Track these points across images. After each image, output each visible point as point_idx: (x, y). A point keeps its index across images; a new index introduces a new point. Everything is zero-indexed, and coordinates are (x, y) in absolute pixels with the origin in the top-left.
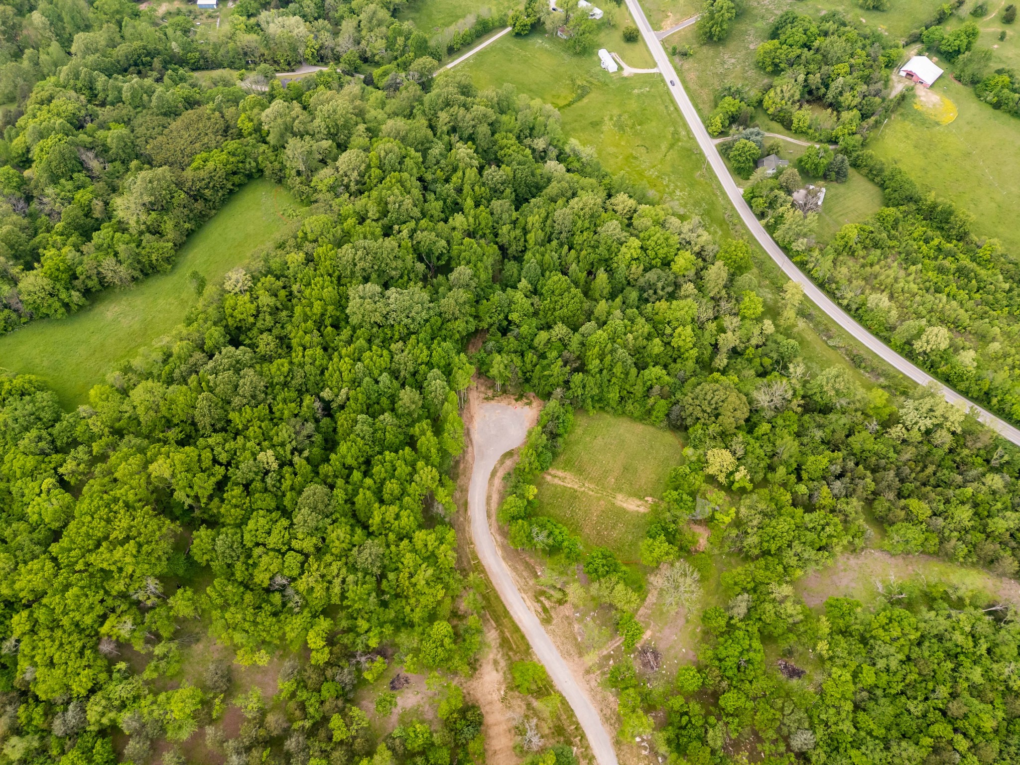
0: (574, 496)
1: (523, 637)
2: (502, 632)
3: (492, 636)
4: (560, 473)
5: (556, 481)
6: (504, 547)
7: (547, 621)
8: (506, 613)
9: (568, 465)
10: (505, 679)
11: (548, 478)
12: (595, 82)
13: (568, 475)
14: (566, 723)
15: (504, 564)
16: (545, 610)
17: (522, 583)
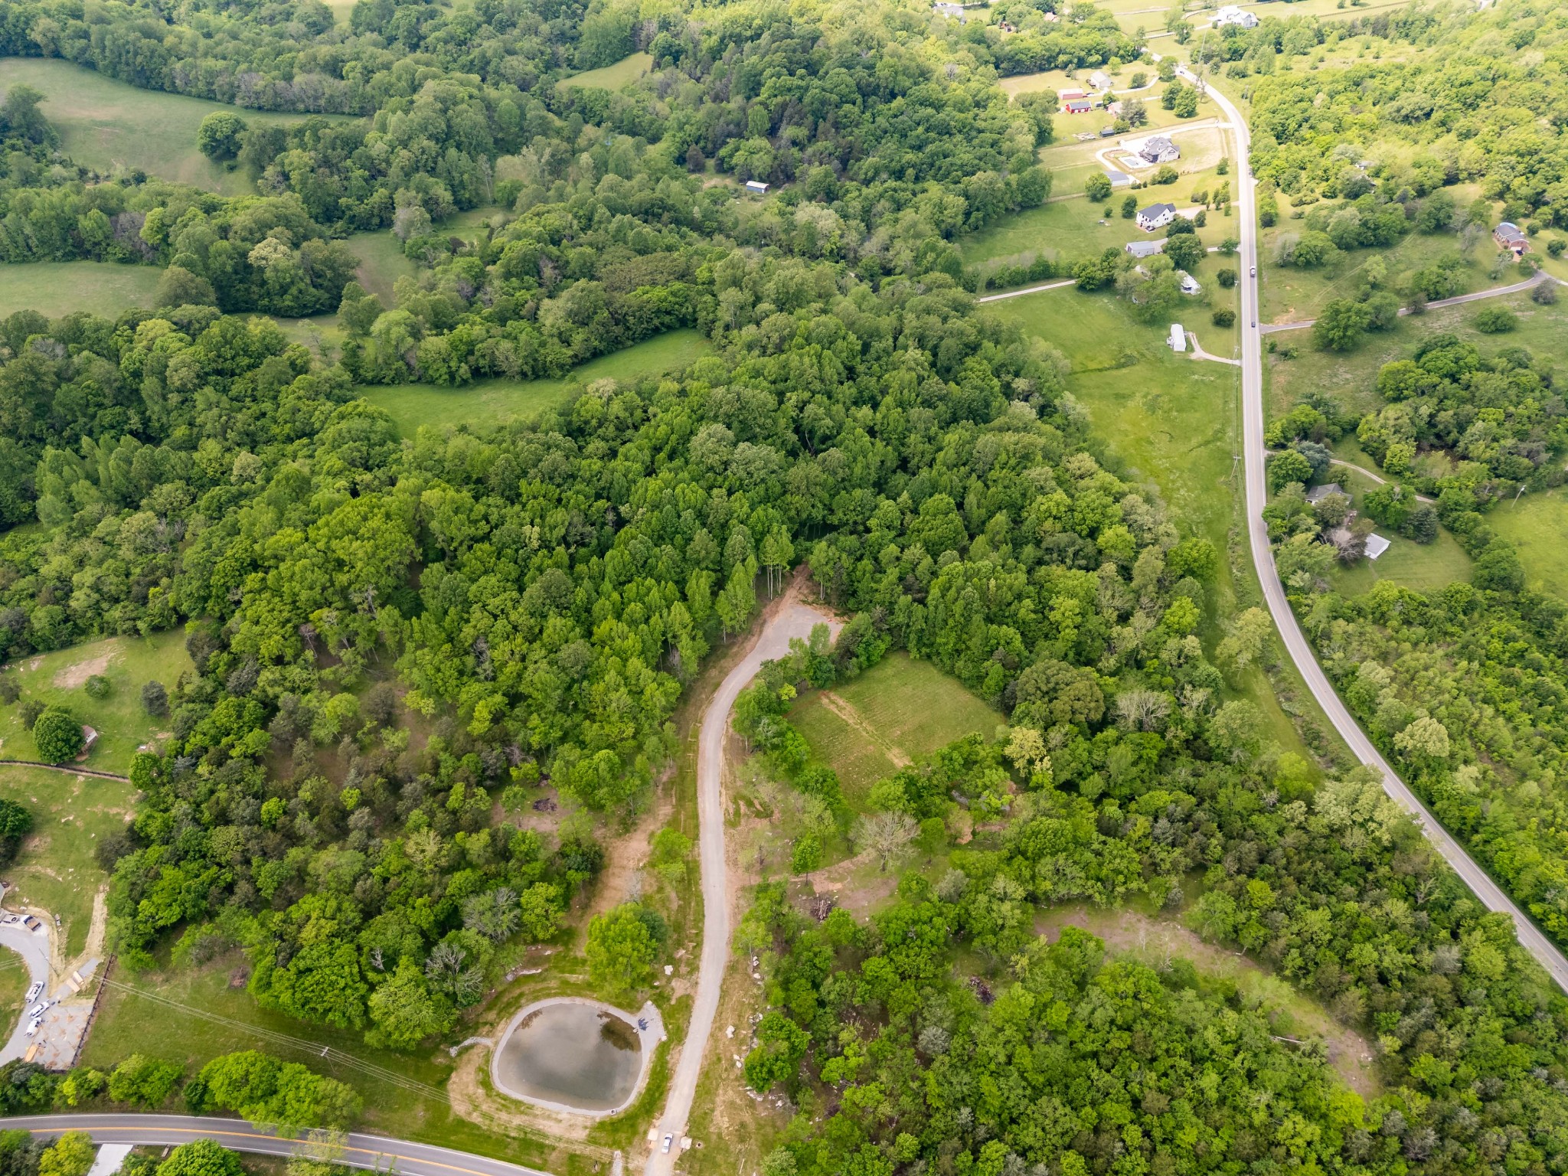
0: (843, 728)
1: (697, 827)
2: (678, 813)
3: (665, 811)
4: (841, 702)
5: (832, 707)
6: (731, 740)
7: (732, 822)
8: (694, 798)
9: (854, 698)
10: (653, 853)
11: (825, 701)
12: (1149, 355)
13: (849, 707)
14: (690, 924)
15: (721, 754)
16: (737, 813)
17: (729, 778)
